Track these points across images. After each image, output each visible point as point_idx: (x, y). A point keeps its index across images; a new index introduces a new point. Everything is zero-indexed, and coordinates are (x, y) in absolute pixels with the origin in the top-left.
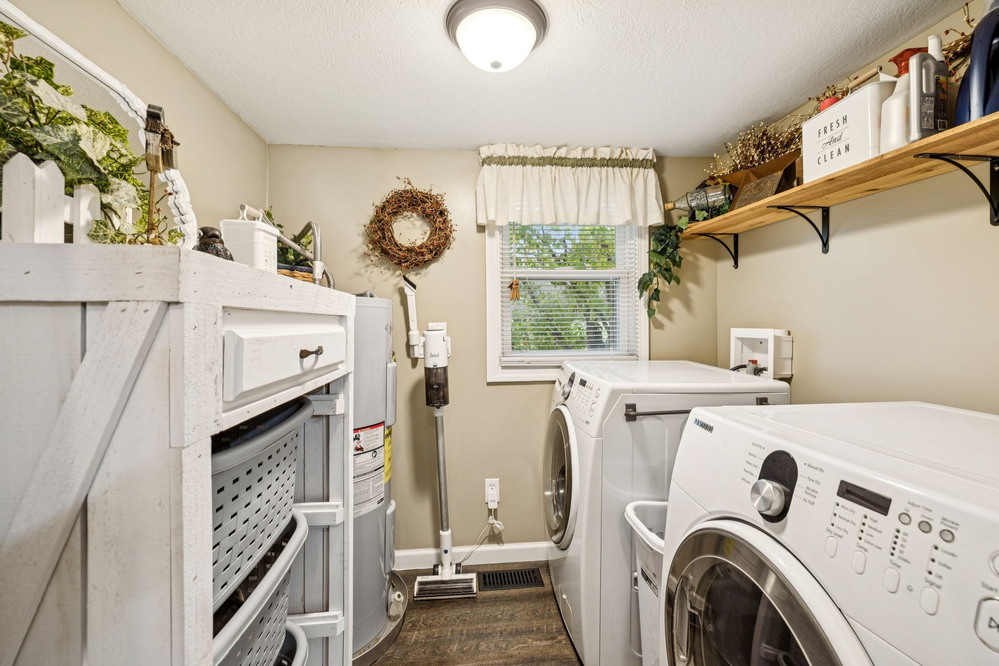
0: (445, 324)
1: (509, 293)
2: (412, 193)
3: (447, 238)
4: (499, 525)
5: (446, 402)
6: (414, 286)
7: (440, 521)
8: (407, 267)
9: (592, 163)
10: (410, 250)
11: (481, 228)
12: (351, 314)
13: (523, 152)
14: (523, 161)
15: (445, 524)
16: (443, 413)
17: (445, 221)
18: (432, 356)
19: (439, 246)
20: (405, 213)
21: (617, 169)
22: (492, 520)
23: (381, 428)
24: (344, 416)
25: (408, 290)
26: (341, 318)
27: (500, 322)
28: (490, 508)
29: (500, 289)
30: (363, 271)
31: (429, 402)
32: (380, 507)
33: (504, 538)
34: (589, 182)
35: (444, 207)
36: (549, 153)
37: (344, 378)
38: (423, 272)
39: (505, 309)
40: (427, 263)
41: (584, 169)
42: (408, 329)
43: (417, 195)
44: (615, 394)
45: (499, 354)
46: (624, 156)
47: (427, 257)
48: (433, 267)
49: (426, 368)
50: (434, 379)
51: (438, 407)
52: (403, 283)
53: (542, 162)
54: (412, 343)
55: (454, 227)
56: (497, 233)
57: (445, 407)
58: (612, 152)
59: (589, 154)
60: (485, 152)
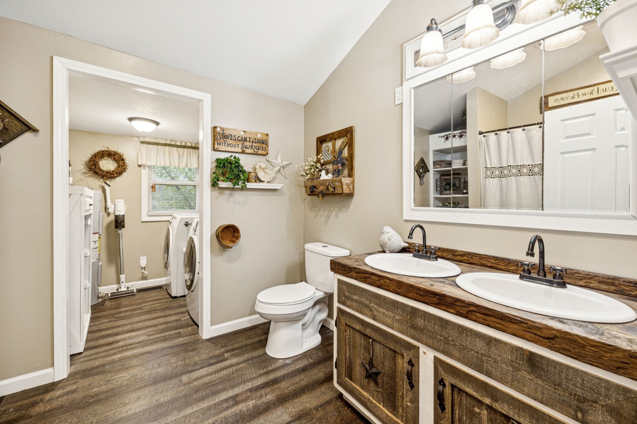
0: (123, 200)
1: (151, 189)
2: (109, 152)
3: (125, 169)
4: (146, 272)
5: (123, 227)
6: (109, 186)
7: (119, 271)
8: (107, 179)
9: (185, 147)
10: (108, 172)
11: (140, 166)
12: (92, 195)
13: (157, 141)
14: (158, 144)
15: (122, 272)
16: (122, 232)
17: (124, 163)
18: (118, 211)
19: (121, 171)
20: (105, 158)
21: (194, 150)
22: (143, 271)
23: (97, 235)
24: (90, 226)
25: (106, 187)
26: (91, 197)
27: (147, 200)
28: (142, 266)
29: (147, 188)
30: (84, 179)
31: (116, 227)
32: (96, 262)
33: (148, 278)
34: (183, 153)
35: (124, 158)
36: (168, 142)
37: (90, 215)
38: (113, 180)
39: (149, 195)
40: (114, 178)
41: (182, 149)
42: (106, 201)
43: (111, 153)
44: (182, 219)
45: (147, 211)
46: (196, 146)
47: (115, 175)
48: (118, 179)
49: (115, 216)
50: (119, 219)
51: (120, 229)
52: (104, 184)
53: (165, 145)
54: (108, 207)
55: (127, 165)
56: (147, 168)
57: (123, 229)
58: (192, 144)
59: (183, 144)
60: (142, 139)
